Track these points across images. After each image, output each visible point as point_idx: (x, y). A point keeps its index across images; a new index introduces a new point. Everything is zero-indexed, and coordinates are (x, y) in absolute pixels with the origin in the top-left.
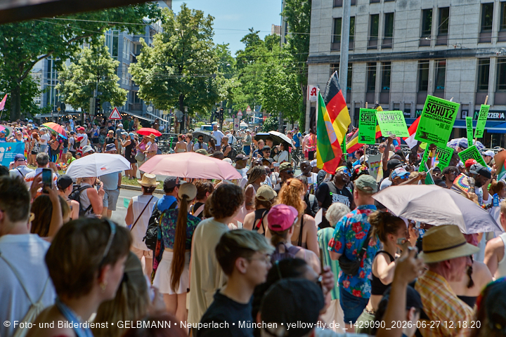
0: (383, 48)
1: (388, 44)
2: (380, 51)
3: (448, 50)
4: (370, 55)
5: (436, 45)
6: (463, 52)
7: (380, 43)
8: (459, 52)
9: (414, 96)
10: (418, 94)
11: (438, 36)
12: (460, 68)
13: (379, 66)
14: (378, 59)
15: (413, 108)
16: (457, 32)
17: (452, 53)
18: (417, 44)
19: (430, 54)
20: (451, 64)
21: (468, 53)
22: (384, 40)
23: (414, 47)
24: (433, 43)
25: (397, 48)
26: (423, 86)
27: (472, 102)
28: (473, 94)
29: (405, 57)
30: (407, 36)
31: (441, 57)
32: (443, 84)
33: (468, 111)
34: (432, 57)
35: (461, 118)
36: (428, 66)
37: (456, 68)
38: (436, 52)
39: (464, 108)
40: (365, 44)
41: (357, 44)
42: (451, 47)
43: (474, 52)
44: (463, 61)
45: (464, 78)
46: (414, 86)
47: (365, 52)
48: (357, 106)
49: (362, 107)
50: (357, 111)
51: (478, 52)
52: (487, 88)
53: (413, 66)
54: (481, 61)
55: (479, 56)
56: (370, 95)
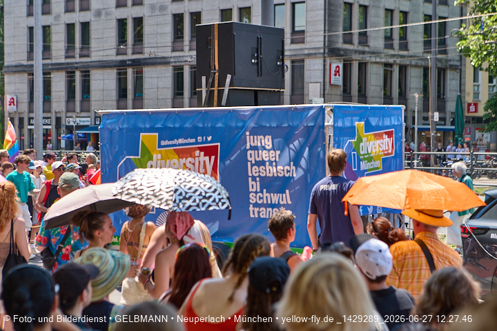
0: (81, 56)
1: (85, 52)
2: (78, 59)
3: (144, 59)
4: (68, 64)
5: (133, 54)
6: (159, 61)
7: (77, 51)
8: (155, 60)
9: (114, 103)
10: (117, 101)
11: (134, 45)
12: (156, 76)
13: (78, 74)
14: (77, 68)
16: (152, 41)
17: (148, 61)
18: (114, 52)
19: (128, 63)
20: (148, 72)
21: (163, 62)
22: (82, 49)
23: (111, 55)
24: (130, 51)
25: (95, 56)
26: (122, 93)
28: (170, 100)
29: (104, 65)
30: (104, 45)
31: (138, 65)
32: (141, 92)
34: (129, 65)
36: (126, 73)
37: (153, 76)
38: (133, 61)
40: (63, 53)
41: (54, 53)
42: (146, 56)
43: (169, 60)
44: (159, 68)
45: (161, 85)
46: (114, 94)
47: (63, 60)
48: (58, 115)
49: (63, 116)
50: (58, 120)
51: (172, 60)
52: (182, 94)
53: (112, 74)
54: (175, 68)
55: (173, 64)
56: (71, 104)
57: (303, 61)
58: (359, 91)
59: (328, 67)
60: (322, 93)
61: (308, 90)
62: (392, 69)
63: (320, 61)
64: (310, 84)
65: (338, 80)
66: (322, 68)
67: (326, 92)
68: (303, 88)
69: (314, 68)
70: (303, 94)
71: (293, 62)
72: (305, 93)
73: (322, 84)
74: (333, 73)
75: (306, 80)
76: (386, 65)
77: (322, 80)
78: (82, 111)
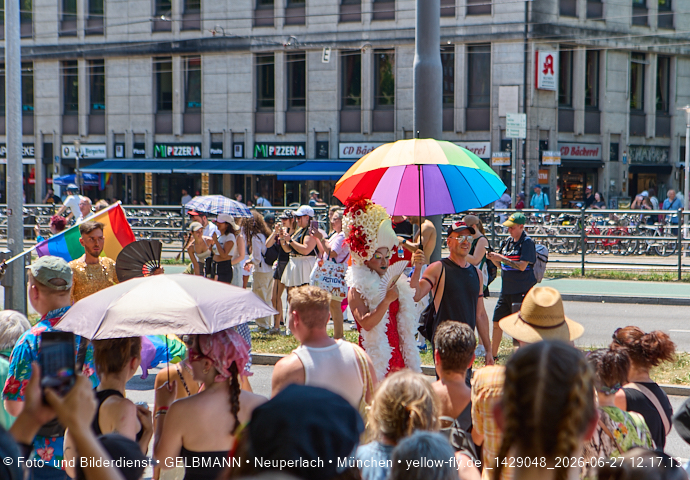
0: (87, 34)
1: (95, 27)
2: (82, 39)
3: (203, 40)
4: (64, 47)
5: (183, 30)
6: (229, 43)
7: (81, 25)
8: (222, 42)
9: (150, 119)
10: (156, 116)
11: (184, 15)
12: (225, 70)
13: (83, 66)
14: (80, 55)
15: (149, 142)
16: (217, 7)
17: (210, 43)
18: (147, 27)
19: (173, 46)
20: (210, 63)
21: (236, 45)
22: (89, 20)
23: (144, 33)
24: (176, 25)
25: (114, 34)
26: (164, 102)
27: (250, 128)
28: (250, 114)
29: (129, 50)
30: (130, 13)
31: (192, 50)
32: (198, 99)
33: (243, 144)
34: (176, 51)
35: (233, 157)
36: (169, 66)
37: (220, 70)
38: (183, 43)
39: (238, 139)
40: (54, 27)
41: (38, 28)
42: (207, 34)
43: (248, 42)
44: (231, 58)
45: (234, 87)
46: (148, 103)
47: (54, 41)
48: (47, 140)
49: (56, 141)
50: (48, 149)
51: (253, 42)
52: (272, 104)
53: (145, 67)
54: (260, 57)
55: (256, 50)
56: (70, 120)
57: (487, 46)
58: (588, 101)
59: (532, 58)
60: (522, 103)
61: (497, 98)
62: (646, 63)
63: (519, 47)
64: (501, 88)
65: (550, 81)
66: (522, 59)
67: (529, 103)
68: (488, 94)
69: (507, 59)
70: (489, 106)
71: (470, 48)
72: (492, 103)
73: (522, 87)
74: (541, 67)
75: (494, 80)
76: (636, 54)
77: (522, 82)
78: (90, 132)
